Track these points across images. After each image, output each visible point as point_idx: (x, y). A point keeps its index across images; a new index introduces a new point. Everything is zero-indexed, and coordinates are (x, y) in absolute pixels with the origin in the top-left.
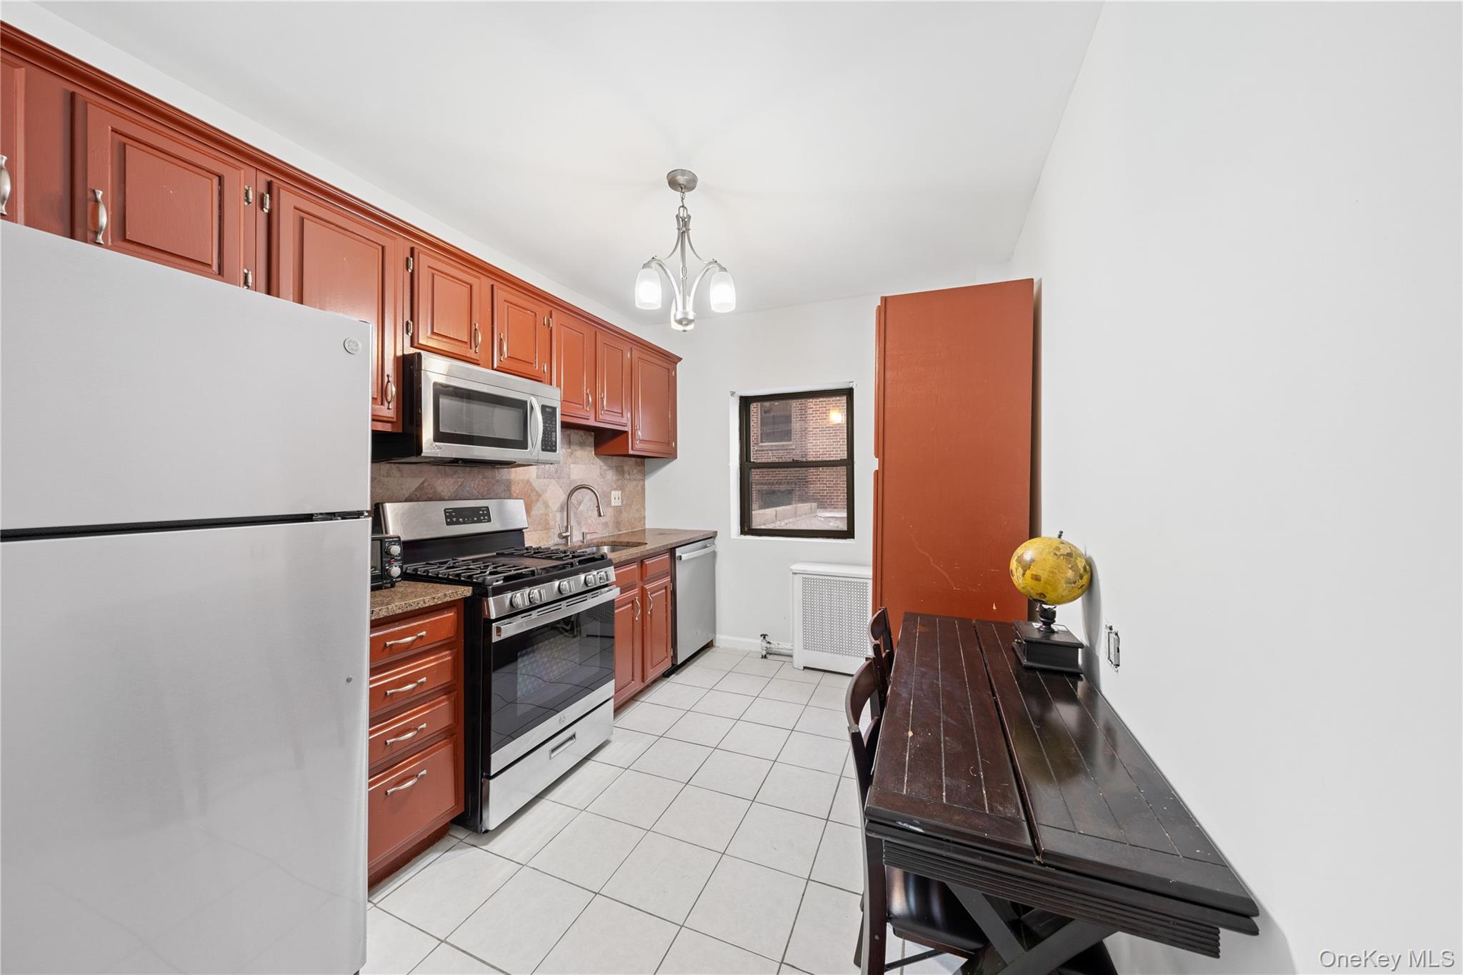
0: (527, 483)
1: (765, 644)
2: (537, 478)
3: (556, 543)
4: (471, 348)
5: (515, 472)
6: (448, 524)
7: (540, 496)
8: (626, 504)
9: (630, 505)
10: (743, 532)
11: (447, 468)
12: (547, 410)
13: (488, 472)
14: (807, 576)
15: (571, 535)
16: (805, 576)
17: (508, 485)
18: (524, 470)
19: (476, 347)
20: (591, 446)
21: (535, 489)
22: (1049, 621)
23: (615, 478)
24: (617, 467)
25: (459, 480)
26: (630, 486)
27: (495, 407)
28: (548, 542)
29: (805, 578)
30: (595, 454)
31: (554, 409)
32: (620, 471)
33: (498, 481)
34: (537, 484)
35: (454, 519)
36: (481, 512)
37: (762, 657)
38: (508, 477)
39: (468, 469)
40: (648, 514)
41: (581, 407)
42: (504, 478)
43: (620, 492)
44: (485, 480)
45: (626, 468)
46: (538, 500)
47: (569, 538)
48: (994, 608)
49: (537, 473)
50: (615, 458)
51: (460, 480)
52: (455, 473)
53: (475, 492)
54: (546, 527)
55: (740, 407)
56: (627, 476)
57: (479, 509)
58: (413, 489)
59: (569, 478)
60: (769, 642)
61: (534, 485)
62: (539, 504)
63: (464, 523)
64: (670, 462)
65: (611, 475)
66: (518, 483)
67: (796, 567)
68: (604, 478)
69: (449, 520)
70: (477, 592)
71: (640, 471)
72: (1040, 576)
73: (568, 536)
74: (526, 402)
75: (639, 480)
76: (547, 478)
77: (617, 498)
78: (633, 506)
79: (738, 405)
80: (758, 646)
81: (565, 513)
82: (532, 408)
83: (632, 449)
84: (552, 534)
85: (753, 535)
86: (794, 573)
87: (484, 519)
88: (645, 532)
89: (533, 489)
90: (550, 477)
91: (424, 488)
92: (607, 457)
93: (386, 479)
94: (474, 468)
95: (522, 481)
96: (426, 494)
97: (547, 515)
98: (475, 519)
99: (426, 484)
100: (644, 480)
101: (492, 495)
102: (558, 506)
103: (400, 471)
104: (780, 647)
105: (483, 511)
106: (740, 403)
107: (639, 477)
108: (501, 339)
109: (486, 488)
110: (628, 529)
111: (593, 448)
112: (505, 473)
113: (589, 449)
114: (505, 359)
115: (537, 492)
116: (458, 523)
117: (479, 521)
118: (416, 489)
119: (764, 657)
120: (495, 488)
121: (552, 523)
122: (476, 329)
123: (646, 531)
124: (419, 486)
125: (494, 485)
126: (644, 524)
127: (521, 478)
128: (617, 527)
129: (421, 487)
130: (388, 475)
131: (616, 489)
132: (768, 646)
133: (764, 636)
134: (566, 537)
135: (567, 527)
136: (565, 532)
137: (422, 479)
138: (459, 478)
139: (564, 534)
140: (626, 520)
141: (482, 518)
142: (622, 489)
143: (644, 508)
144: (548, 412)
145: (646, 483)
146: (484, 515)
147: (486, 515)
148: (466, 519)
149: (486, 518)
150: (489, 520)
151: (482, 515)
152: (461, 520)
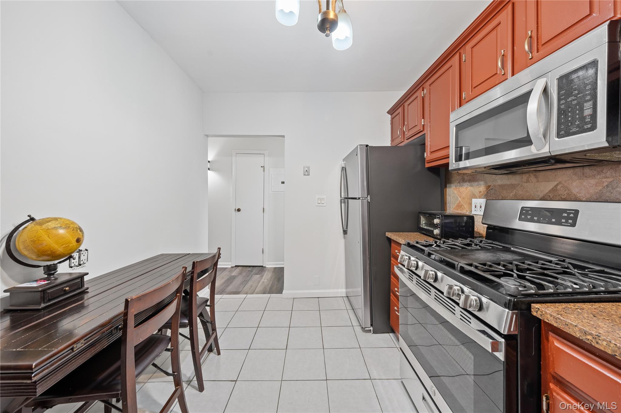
6: (520, 219)
35: (529, 217)
36: (565, 215)
57: (564, 211)
58: (547, 191)
63: (539, 221)
69: (523, 216)
87: (567, 222)
91: (557, 190)
93: (526, 185)
96: (559, 195)
98: (554, 220)
99: (559, 187)
103: (536, 177)
105: (568, 214)
117: (558, 223)
118: (550, 191)
124: (553, 188)
129: (554, 189)
130: (528, 181)
137: (556, 183)
141: (564, 221)
146: (567, 218)
147: (571, 218)
148: (542, 219)
149: (570, 221)
150: (573, 225)
151: (564, 218)
152: (535, 218)
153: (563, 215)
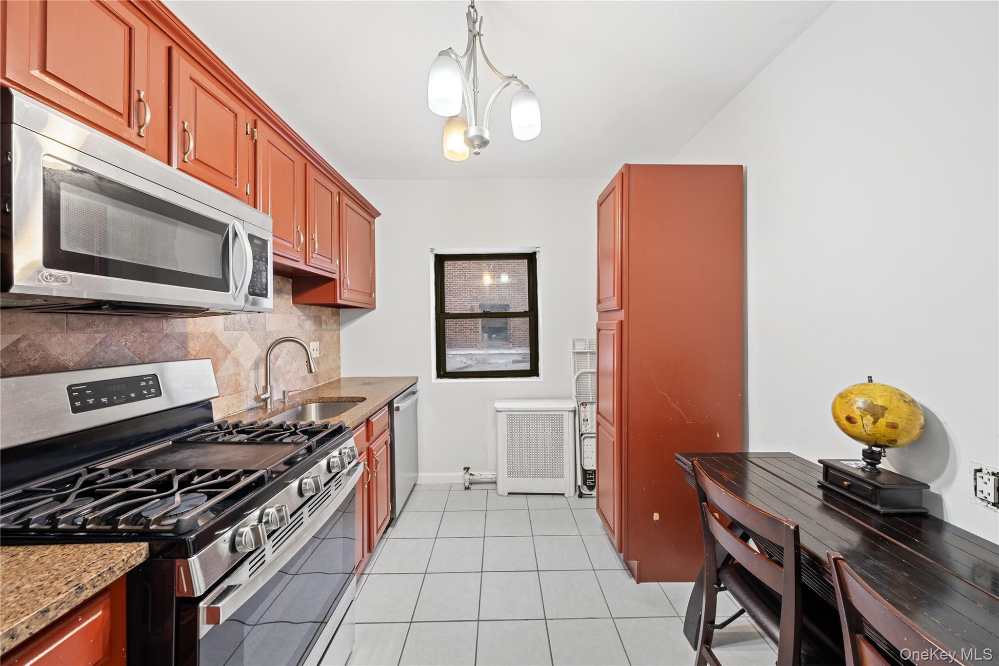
0: (211, 336)
1: (467, 477)
2: (225, 330)
3: (250, 407)
4: (129, 126)
5: (195, 323)
6: (75, 410)
7: (229, 352)
8: (324, 355)
9: (328, 356)
10: (439, 376)
11: (73, 319)
12: (256, 241)
13: (152, 324)
14: (511, 413)
15: (270, 397)
16: (508, 413)
17: (183, 340)
18: (207, 321)
19: (140, 127)
20: (289, 294)
21: (222, 345)
22: (876, 462)
23: (313, 328)
24: (315, 317)
25: (97, 335)
26: (327, 336)
27: (177, 225)
28: (239, 407)
29: (509, 415)
30: (293, 303)
31: (265, 242)
32: (318, 321)
33: (167, 336)
34: (225, 338)
35: (91, 401)
36: (143, 384)
37: (466, 488)
38: (183, 330)
39: (115, 319)
40: (343, 362)
41: (290, 245)
42: (177, 330)
43: (318, 342)
44: (146, 335)
45: (323, 318)
46: (225, 358)
47: (269, 400)
48: (718, 436)
49: (225, 324)
50: (313, 307)
51: (99, 337)
52: (89, 325)
53: (129, 353)
54: (238, 390)
55: (435, 263)
56: (324, 326)
57: (140, 378)
59: (265, 329)
60: (471, 474)
61: (221, 338)
62: (228, 362)
63: (111, 404)
64: (368, 312)
65: (309, 325)
66: (198, 337)
67: (499, 405)
68: (303, 329)
69: (78, 404)
70: (158, 548)
71: (336, 321)
72: (898, 424)
73: (268, 398)
74: (227, 225)
75: (335, 330)
76: (239, 329)
77: (315, 350)
78: (330, 357)
79: (434, 262)
80: (460, 477)
81: (262, 371)
82: (236, 235)
83: (340, 299)
84: (245, 398)
85: (449, 377)
86: (497, 411)
87: (149, 393)
88: (340, 381)
89: (219, 344)
90: (242, 328)
91: (18, 351)
92: (306, 306)
94: (126, 318)
95: (204, 334)
96: (25, 360)
97: (239, 374)
98: (133, 395)
99: (24, 345)
100: (339, 330)
101: (157, 355)
102: (253, 362)
104: (482, 477)
105: (147, 381)
106: (435, 260)
107: (335, 327)
108: (185, 130)
109: (147, 347)
110: (325, 380)
111: (291, 296)
112: (178, 325)
113: (287, 296)
114: (191, 161)
115: (225, 348)
116: (98, 405)
117: (140, 397)
119: (467, 488)
120: (162, 345)
121: (244, 384)
122: (140, 100)
123: (341, 379)
124: (7, 347)
125: (160, 342)
126: (340, 373)
127: (203, 330)
128: (315, 380)
129: (11, 350)
131: (314, 340)
132: (471, 477)
133: (467, 469)
134: (265, 400)
135: (266, 388)
136: (263, 394)
137: (15, 336)
138: (97, 332)
139: (263, 397)
140: (324, 372)
141: (145, 392)
142: (319, 339)
143: (339, 358)
144: (258, 245)
145: (341, 332)
146: (148, 387)
147: (152, 387)
148: (115, 398)
149: (153, 390)
150: (158, 394)
151: (144, 388)
152: (104, 400)
153: (142, 385)
